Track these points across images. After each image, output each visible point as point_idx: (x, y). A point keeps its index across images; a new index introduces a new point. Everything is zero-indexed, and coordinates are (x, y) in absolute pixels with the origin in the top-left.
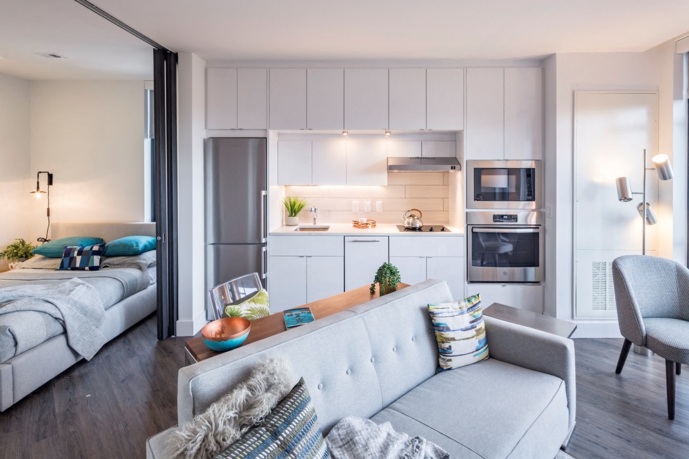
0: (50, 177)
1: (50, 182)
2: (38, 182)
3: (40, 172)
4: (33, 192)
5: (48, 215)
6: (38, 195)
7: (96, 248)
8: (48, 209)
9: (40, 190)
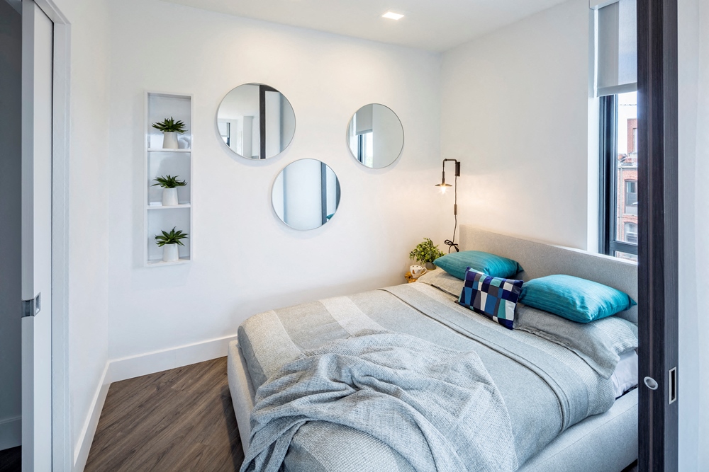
0: (458, 165)
1: (458, 174)
2: (443, 172)
3: (446, 160)
4: (438, 185)
5: (455, 214)
6: (443, 189)
7: (508, 286)
8: (456, 206)
9: (446, 182)
